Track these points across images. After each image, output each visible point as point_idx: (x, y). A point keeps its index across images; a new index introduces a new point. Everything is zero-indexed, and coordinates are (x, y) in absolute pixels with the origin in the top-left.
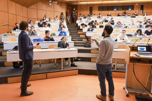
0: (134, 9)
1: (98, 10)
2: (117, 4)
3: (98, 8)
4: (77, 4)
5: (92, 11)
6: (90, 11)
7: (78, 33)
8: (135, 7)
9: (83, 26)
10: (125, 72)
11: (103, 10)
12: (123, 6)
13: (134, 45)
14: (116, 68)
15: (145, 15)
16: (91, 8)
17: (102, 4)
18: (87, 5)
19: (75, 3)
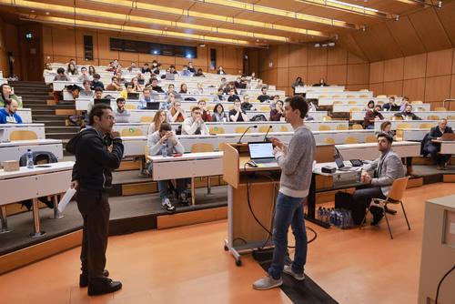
0: (198, 55)
1: (108, 47)
2: (158, 38)
3: (108, 43)
4: (41, 19)
5: (91, 49)
6: (86, 49)
7: (54, 113)
8: (199, 52)
9: (76, 92)
10: (226, 205)
11: (123, 51)
12: (174, 47)
13: (240, 143)
14: (193, 202)
15: (221, 73)
16: (88, 41)
17: (119, 33)
18: (75, 29)
19: (33, 17)
